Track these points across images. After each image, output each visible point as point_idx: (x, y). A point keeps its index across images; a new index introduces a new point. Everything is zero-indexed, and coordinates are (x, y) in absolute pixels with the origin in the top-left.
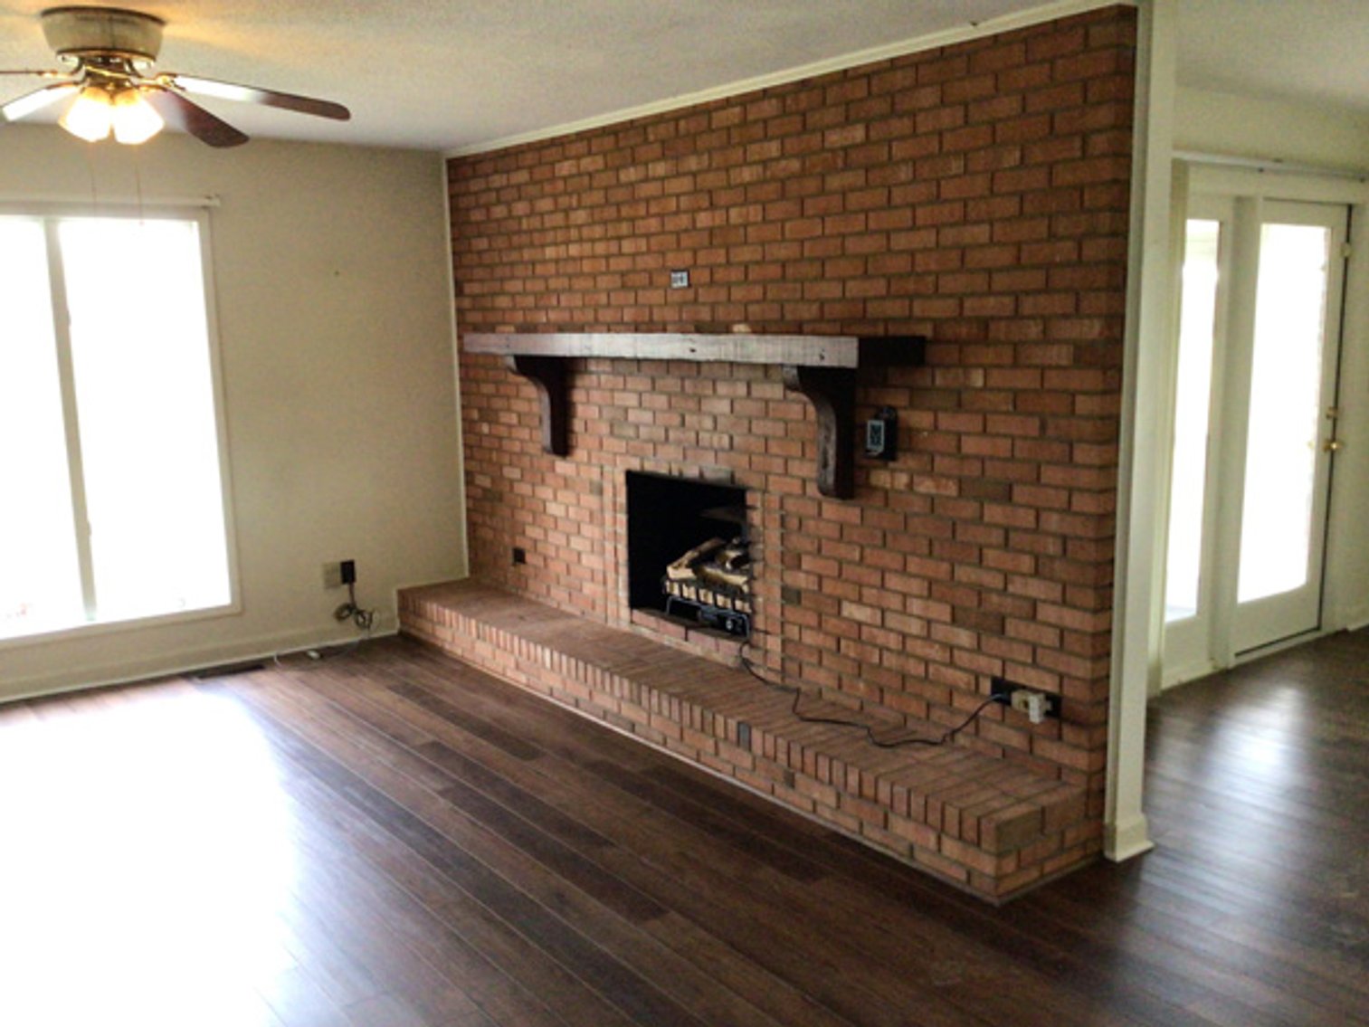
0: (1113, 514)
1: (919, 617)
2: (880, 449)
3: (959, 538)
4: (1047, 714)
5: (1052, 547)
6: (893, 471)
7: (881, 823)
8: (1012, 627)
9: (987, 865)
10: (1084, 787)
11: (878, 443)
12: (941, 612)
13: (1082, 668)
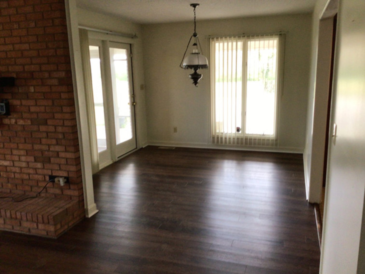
0: (76, 125)
1: (24, 162)
2: (4, 112)
3: (33, 136)
4: (65, 182)
5: (61, 136)
6: (10, 119)
7: (19, 224)
8: (52, 160)
9: (52, 228)
10: (78, 200)
11: (3, 110)
12: (32, 159)
13: (73, 168)
